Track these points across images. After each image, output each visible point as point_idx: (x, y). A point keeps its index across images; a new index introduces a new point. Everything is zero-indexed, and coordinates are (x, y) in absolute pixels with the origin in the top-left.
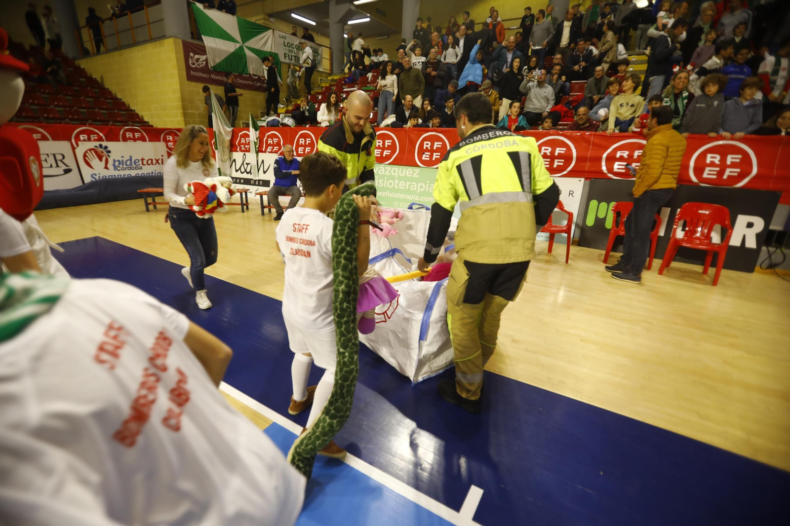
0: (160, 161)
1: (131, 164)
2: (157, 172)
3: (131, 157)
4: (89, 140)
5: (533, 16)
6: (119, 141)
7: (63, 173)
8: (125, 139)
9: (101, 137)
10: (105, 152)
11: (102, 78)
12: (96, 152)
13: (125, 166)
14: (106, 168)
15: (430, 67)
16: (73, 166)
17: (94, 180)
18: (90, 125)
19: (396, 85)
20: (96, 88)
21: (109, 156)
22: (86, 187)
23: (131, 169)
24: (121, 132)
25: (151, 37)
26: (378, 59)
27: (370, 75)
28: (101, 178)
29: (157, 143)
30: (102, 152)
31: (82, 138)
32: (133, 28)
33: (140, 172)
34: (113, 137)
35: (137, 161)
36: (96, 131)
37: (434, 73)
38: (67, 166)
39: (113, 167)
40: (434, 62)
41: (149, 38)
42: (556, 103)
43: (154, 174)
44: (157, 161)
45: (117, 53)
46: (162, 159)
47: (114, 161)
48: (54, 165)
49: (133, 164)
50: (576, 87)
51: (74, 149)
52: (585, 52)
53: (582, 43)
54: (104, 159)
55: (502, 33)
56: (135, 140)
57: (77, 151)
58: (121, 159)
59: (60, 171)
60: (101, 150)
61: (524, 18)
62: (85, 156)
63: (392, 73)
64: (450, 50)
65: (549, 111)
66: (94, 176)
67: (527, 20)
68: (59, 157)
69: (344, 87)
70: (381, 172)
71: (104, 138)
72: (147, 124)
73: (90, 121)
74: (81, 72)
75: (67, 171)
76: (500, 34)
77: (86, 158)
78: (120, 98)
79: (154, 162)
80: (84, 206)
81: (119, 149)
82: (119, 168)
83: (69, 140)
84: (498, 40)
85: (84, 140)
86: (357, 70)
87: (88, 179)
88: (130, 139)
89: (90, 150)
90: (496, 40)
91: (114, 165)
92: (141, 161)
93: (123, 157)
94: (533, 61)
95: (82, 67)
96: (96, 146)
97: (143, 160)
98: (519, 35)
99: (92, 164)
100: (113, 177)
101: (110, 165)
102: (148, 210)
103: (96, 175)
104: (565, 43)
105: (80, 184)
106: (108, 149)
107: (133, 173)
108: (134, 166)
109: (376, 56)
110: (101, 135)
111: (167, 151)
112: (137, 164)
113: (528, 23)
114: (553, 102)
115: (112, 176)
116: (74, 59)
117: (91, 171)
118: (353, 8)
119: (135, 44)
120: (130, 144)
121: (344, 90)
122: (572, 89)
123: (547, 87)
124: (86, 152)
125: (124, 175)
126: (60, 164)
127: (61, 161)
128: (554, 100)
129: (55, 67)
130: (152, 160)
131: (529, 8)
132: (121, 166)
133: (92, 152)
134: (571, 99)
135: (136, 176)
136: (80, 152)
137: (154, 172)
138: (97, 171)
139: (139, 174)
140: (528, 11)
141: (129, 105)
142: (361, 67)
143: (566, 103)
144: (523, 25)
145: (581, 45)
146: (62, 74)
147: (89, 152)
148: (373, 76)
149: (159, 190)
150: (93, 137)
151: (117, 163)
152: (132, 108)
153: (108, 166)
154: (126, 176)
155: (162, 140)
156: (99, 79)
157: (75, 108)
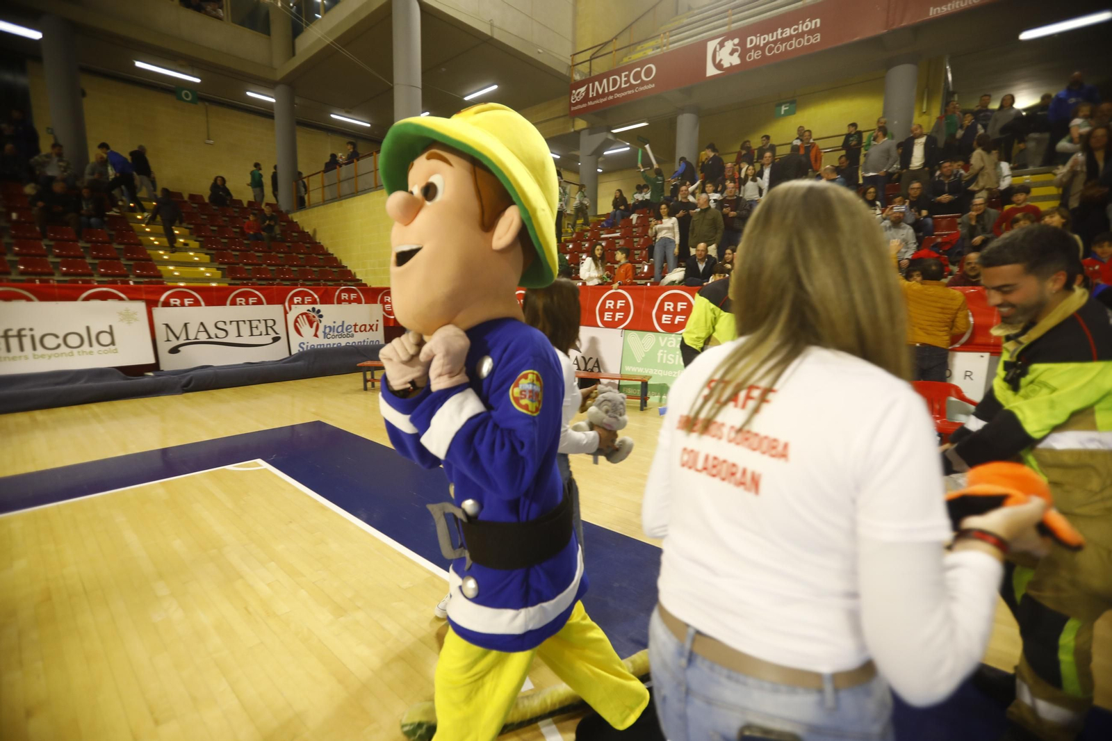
0: (374, 328)
1: (342, 331)
2: (369, 340)
3: (343, 322)
4: (303, 303)
5: (860, 134)
6: (333, 303)
7: (271, 341)
8: (340, 301)
9: (316, 299)
10: (317, 317)
11: (315, 231)
12: (308, 317)
13: (336, 334)
14: (316, 335)
15: (727, 207)
16: (283, 334)
17: (301, 350)
18: (302, 285)
19: (677, 230)
20: (309, 243)
21: (320, 321)
22: (293, 358)
23: (342, 336)
24: (337, 293)
25: (376, 184)
26: (643, 197)
27: (634, 217)
28: (309, 348)
29: (374, 305)
30: (314, 317)
31: (296, 301)
32: (357, 176)
33: (351, 340)
34: (327, 299)
35: (349, 327)
36: (311, 292)
37: (733, 214)
38: (277, 334)
39: (323, 334)
40: (731, 200)
41: (373, 186)
42: (919, 248)
43: (365, 344)
44: (371, 327)
45: (336, 203)
46: (377, 325)
47: (325, 327)
48: (264, 333)
49: (345, 331)
50: (944, 223)
51: (286, 313)
52: (952, 178)
53: (947, 164)
54: (315, 325)
55: (818, 159)
56: (350, 302)
57: (289, 316)
58: (332, 325)
59: (268, 339)
60: (313, 314)
61: (848, 136)
62: (296, 321)
63: (670, 215)
64: (750, 184)
65: (910, 257)
66: (302, 345)
67: (851, 139)
68: (270, 323)
69: (601, 232)
70: (671, 344)
71: (318, 300)
72: (360, 282)
73: (301, 282)
74: (293, 226)
75: (276, 339)
76: (816, 161)
77: (297, 324)
78: (332, 253)
79: (368, 328)
80: (291, 382)
81: (332, 313)
82: (329, 336)
83: (283, 303)
84: (814, 167)
85: (298, 303)
86: (618, 211)
87: (295, 351)
88: (345, 301)
89: (302, 314)
90: (811, 167)
91: (324, 332)
92: (353, 327)
93: (334, 322)
94: (870, 193)
95: (295, 220)
96: (308, 310)
97: (355, 325)
98: (843, 159)
99: (301, 330)
100: (322, 347)
101: (320, 333)
102: (366, 389)
103: (303, 343)
104: (918, 164)
105: (287, 355)
106: (320, 314)
107: (343, 342)
108: (346, 333)
109: (641, 193)
110: (316, 296)
111: (384, 316)
112: (349, 331)
113: (854, 143)
114: (915, 246)
115: (320, 345)
116: (288, 212)
117: (300, 339)
118: (610, 137)
119: (355, 193)
120: (345, 306)
121: (603, 236)
122: (936, 226)
123: (904, 228)
124: (298, 317)
125: (334, 344)
126: (270, 331)
127: (271, 327)
128: (915, 243)
129: (272, 223)
130: (365, 325)
131: (854, 125)
132: (331, 333)
133: (304, 316)
134: (939, 240)
135: (346, 346)
136: (291, 317)
137: (366, 340)
138: (307, 339)
139: (349, 343)
140: (852, 129)
141: (341, 260)
142: (622, 208)
143: (933, 246)
144: (846, 145)
145: (946, 167)
146: (277, 230)
147: (300, 316)
148: (638, 218)
149: (375, 363)
150: (307, 299)
151: (328, 330)
152: (344, 264)
153: (318, 333)
154: (335, 346)
155: (379, 302)
156: (311, 233)
157: (287, 267)
